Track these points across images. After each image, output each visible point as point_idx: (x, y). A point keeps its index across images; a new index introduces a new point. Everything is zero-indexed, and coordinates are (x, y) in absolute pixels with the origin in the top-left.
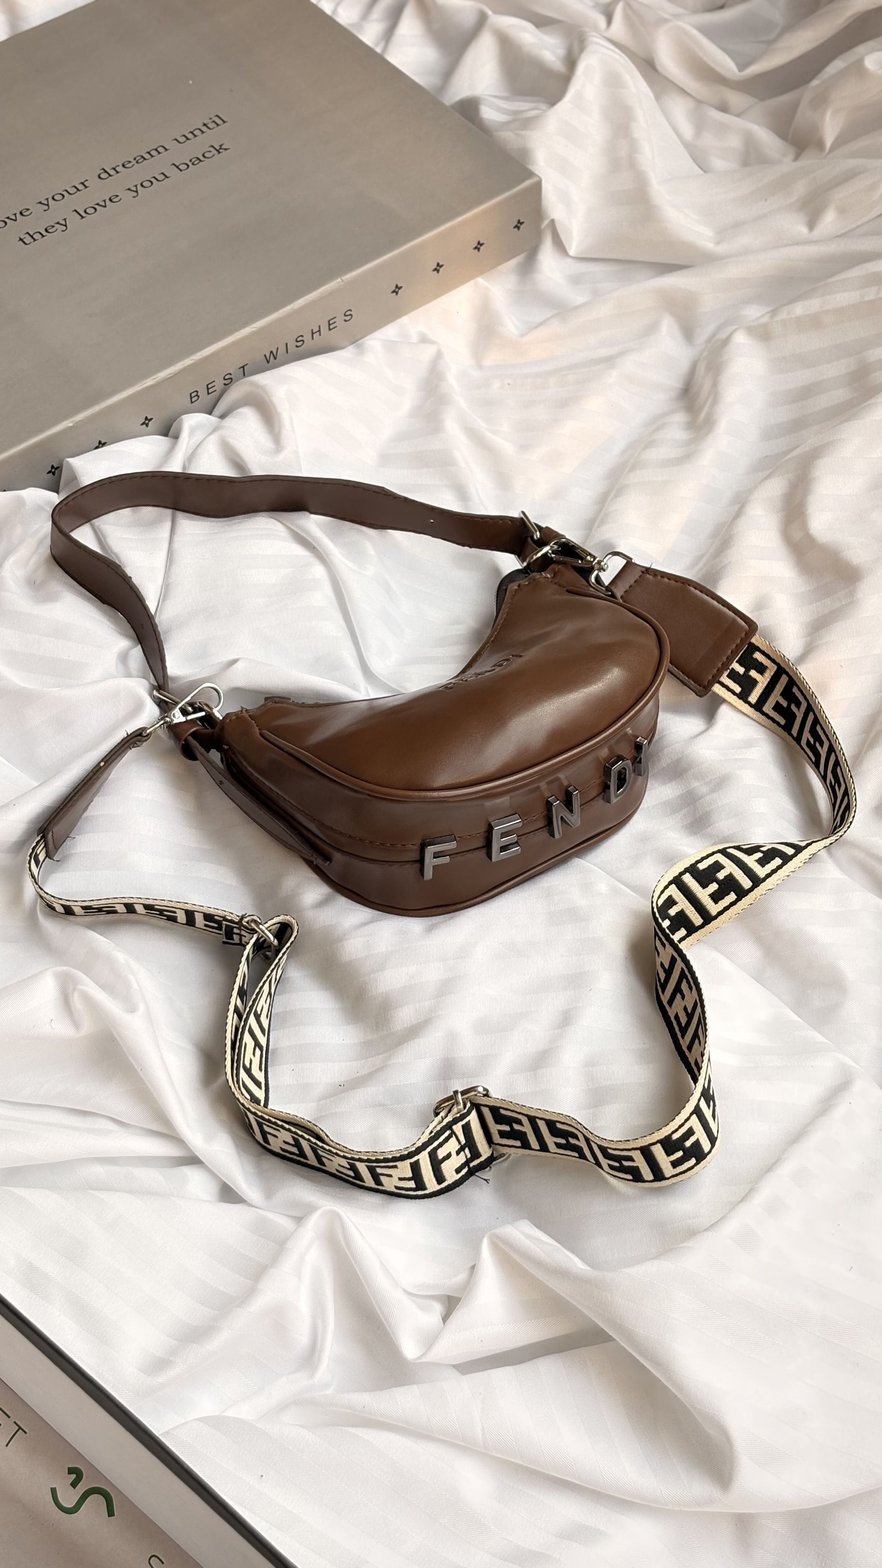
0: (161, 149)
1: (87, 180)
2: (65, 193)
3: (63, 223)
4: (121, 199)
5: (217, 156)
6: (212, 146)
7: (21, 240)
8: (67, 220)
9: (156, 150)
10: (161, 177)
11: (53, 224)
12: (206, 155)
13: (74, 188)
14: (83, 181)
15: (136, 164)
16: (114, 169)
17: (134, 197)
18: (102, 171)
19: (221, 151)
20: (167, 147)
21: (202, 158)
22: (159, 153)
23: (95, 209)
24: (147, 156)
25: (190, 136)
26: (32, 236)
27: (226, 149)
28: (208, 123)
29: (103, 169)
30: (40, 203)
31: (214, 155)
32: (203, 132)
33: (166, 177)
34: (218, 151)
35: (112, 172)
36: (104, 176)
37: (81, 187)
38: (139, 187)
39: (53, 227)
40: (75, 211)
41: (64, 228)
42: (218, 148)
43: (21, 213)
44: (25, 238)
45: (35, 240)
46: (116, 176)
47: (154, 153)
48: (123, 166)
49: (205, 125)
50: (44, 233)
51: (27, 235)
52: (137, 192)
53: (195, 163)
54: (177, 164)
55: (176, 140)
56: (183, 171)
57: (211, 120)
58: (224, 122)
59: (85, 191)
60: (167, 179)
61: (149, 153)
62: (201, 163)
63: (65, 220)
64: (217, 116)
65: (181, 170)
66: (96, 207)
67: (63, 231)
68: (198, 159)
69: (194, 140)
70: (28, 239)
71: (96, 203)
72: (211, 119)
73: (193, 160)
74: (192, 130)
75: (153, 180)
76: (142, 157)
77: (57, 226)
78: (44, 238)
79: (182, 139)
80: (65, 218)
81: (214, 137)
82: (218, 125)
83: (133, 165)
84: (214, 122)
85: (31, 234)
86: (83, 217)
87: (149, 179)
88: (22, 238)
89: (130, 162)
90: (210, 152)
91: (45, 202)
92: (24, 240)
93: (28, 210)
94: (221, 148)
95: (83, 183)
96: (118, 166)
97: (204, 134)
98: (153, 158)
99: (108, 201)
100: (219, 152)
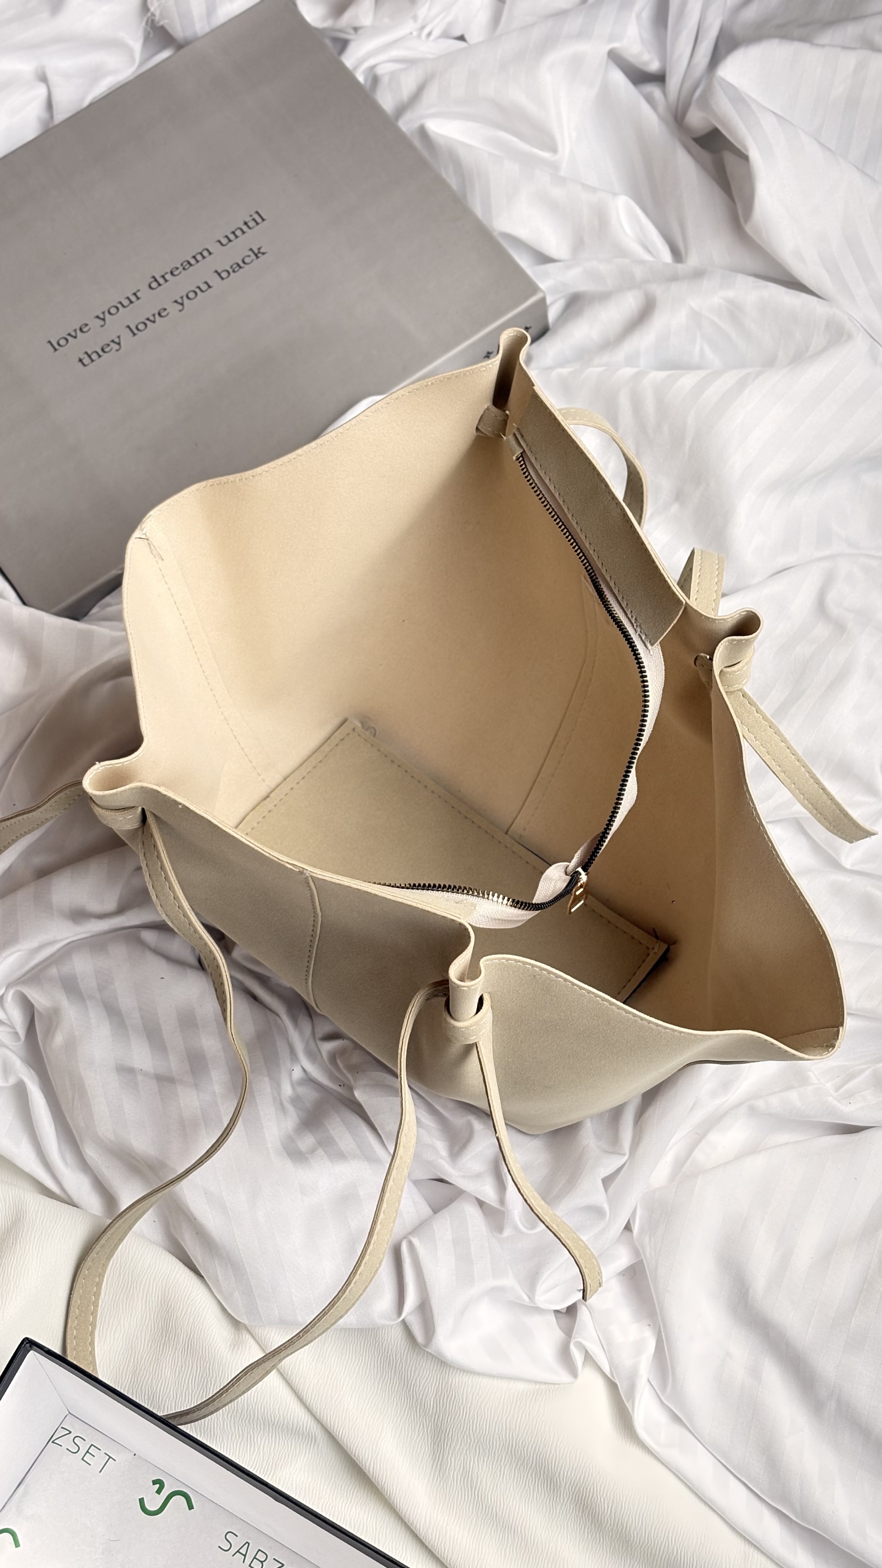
0: (205, 253)
1: (138, 291)
2: (119, 306)
3: (117, 340)
4: (168, 314)
5: (256, 262)
6: (251, 250)
7: (80, 360)
8: (121, 338)
9: (201, 254)
10: (204, 287)
11: (108, 342)
12: (247, 260)
13: (127, 300)
14: (135, 291)
15: (184, 272)
16: (163, 277)
17: (180, 311)
18: (153, 279)
19: (259, 255)
20: (211, 251)
21: (242, 264)
22: (204, 257)
23: (146, 325)
24: (193, 261)
25: (232, 237)
26: (89, 356)
27: (263, 254)
28: (249, 222)
29: (154, 277)
30: (98, 317)
31: (252, 261)
32: (243, 232)
33: (209, 287)
34: (256, 255)
35: (161, 281)
36: (154, 285)
37: (133, 298)
38: (185, 298)
39: (108, 345)
40: (128, 327)
41: (117, 347)
42: (256, 251)
43: (81, 330)
44: (84, 358)
45: (92, 361)
46: (165, 285)
47: (199, 257)
48: (172, 273)
49: (246, 223)
50: (101, 353)
51: (86, 356)
52: (182, 304)
53: (236, 270)
54: (219, 271)
55: (219, 241)
56: (225, 280)
57: (251, 218)
58: (263, 220)
59: (137, 303)
60: (210, 290)
61: (194, 257)
62: (241, 270)
63: (119, 337)
64: (257, 213)
65: (222, 279)
66: (147, 322)
67: (117, 350)
68: (238, 265)
69: (235, 242)
70: (86, 360)
71: (146, 317)
72: (251, 216)
73: (234, 266)
74: (233, 230)
75: (198, 291)
76: (189, 263)
77: (112, 345)
78: (101, 358)
79: (225, 241)
80: (118, 335)
81: (252, 239)
82: (257, 224)
83: (180, 273)
84: (254, 220)
85: (90, 353)
86: (134, 334)
87: (194, 288)
88: (82, 357)
89: (177, 268)
90: (249, 256)
91: (101, 316)
92: (84, 361)
93: (86, 325)
94: (259, 252)
95: (135, 294)
96: (167, 273)
97: (245, 235)
98: (199, 264)
99: (157, 316)
100: (257, 257)
